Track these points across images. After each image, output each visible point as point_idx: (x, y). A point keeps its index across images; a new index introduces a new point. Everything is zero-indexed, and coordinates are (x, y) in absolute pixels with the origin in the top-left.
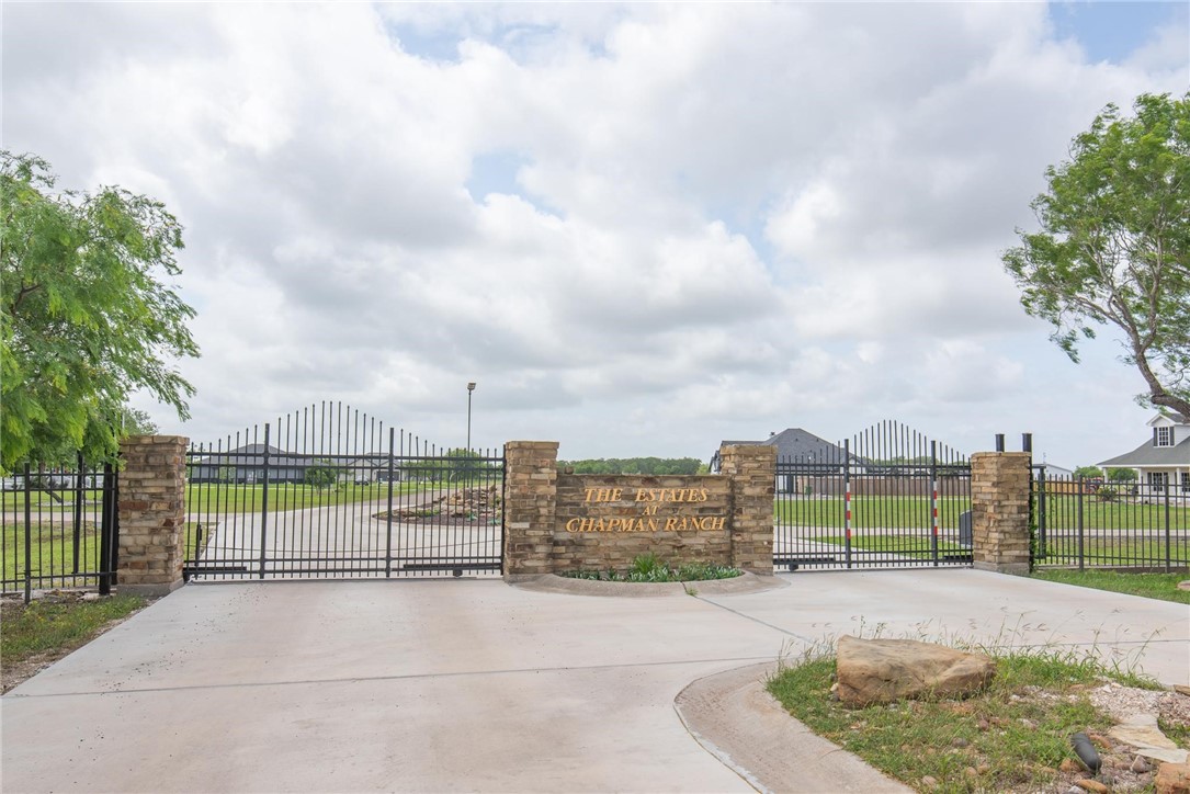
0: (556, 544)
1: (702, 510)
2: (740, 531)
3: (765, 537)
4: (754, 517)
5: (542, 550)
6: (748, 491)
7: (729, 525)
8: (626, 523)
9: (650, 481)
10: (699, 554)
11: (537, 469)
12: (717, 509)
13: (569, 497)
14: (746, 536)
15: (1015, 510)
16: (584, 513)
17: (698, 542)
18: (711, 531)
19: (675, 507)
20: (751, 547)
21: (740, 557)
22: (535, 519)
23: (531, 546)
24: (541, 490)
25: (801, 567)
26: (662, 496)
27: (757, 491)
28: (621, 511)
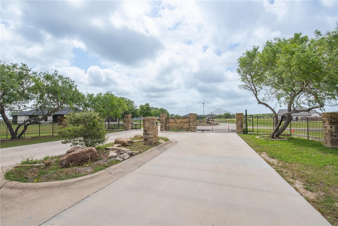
0: (166, 127)
1: (185, 123)
2: (190, 126)
3: (194, 127)
4: (192, 124)
5: (164, 127)
6: (191, 120)
7: (189, 125)
8: (175, 124)
9: (178, 119)
10: (185, 128)
11: (163, 117)
12: (187, 123)
13: (168, 121)
14: (191, 126)
15: (240, 123)
16: (169, 123)
17: (185, 127)
18: (186, 126)
19: (181, 122)
20: (192, 128)
21: (190, 129)
22: (163, 123)
23: (163, 127)
24: (164, 120)
25: (204, 131)
26: (179, 121)
27: (193, 120)
28: (174, 123)
